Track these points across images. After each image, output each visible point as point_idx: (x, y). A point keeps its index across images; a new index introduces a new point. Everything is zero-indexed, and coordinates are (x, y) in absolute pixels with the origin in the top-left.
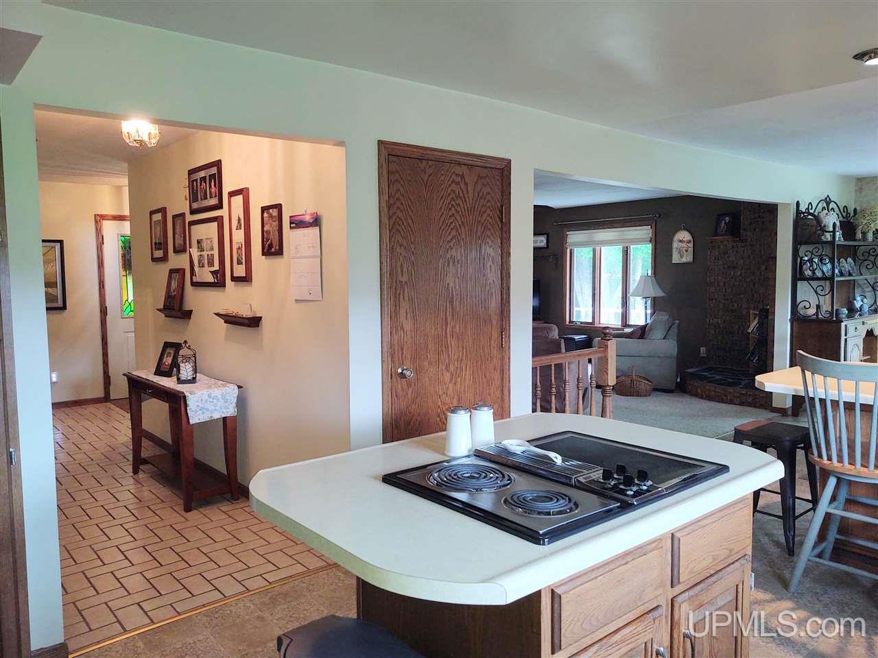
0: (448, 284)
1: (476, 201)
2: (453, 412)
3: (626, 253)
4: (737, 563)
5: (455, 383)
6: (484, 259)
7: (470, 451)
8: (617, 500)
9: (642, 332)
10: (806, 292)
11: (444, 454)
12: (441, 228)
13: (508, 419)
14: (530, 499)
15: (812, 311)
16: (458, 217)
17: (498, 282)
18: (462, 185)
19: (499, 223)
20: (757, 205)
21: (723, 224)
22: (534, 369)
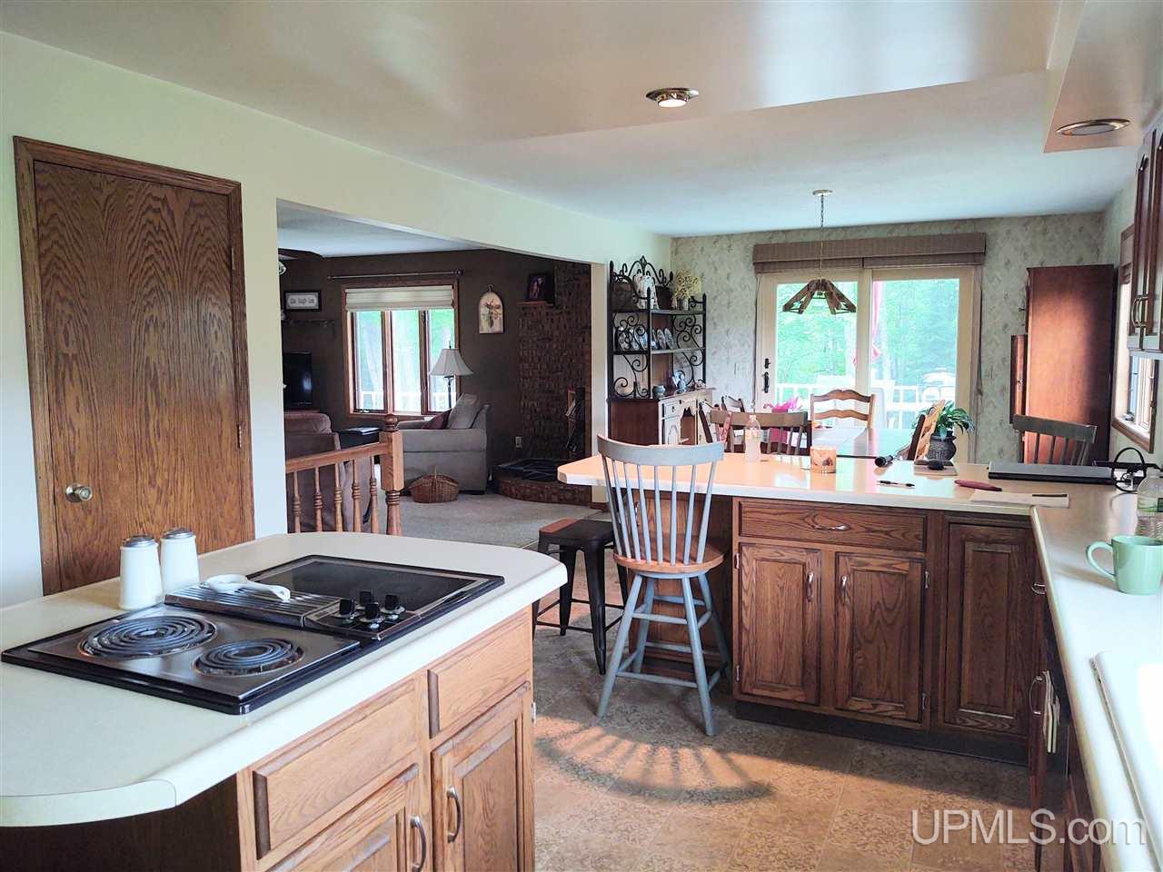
0: (148, 358)
1: (188, 239)
2: (129, 545)
3: (423, 319)
4: (514, 693)
5: (166, 504)
6: (205, 322)
7: (158, 598)
8: (356, 638)
9: (444, 421)
10: (622, 367)
11: (118, 608)
12: (131, 275)
13: (251, 542)
14: (236, 655)
15: (629, 390)
16: (159, 260)
17: (228, 356)
18: (164, 213)
19: (227, 270)
20: (571, 265)
21: (535, 287)
22: (289, 477)
